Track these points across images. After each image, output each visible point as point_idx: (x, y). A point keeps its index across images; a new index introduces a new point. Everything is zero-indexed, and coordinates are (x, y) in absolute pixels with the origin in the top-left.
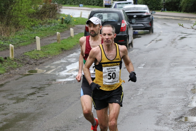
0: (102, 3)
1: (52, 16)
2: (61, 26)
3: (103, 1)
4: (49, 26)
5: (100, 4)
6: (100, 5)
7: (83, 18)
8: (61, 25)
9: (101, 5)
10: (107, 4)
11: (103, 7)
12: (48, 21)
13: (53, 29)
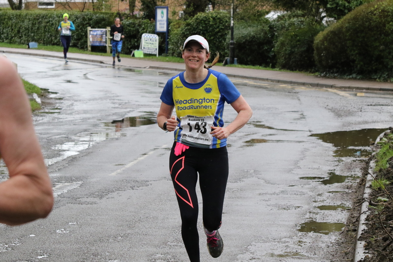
0: (86, 42)
3: (86, 37)
5: (79, 43)
6: (79, 45)
9: (81, 45)
10: (97, 44)
11: (87, 50)
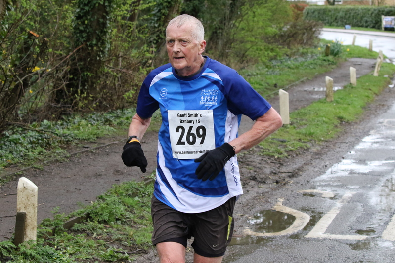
1: (307, 41)
2: (324, 60)
3: (381, 22)
4: (303, 60)
5: (377, 26)
7: (358, 47)
8: (325, 58)
10: (388, 26)
12: (301, 50)
13: (311, 66)
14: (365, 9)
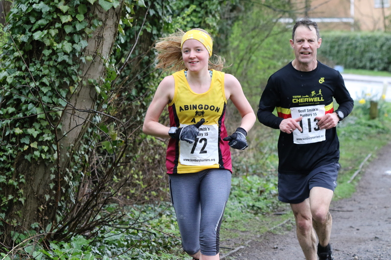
14: (369, 38)
